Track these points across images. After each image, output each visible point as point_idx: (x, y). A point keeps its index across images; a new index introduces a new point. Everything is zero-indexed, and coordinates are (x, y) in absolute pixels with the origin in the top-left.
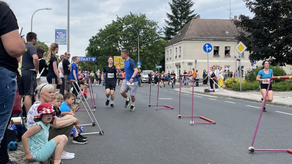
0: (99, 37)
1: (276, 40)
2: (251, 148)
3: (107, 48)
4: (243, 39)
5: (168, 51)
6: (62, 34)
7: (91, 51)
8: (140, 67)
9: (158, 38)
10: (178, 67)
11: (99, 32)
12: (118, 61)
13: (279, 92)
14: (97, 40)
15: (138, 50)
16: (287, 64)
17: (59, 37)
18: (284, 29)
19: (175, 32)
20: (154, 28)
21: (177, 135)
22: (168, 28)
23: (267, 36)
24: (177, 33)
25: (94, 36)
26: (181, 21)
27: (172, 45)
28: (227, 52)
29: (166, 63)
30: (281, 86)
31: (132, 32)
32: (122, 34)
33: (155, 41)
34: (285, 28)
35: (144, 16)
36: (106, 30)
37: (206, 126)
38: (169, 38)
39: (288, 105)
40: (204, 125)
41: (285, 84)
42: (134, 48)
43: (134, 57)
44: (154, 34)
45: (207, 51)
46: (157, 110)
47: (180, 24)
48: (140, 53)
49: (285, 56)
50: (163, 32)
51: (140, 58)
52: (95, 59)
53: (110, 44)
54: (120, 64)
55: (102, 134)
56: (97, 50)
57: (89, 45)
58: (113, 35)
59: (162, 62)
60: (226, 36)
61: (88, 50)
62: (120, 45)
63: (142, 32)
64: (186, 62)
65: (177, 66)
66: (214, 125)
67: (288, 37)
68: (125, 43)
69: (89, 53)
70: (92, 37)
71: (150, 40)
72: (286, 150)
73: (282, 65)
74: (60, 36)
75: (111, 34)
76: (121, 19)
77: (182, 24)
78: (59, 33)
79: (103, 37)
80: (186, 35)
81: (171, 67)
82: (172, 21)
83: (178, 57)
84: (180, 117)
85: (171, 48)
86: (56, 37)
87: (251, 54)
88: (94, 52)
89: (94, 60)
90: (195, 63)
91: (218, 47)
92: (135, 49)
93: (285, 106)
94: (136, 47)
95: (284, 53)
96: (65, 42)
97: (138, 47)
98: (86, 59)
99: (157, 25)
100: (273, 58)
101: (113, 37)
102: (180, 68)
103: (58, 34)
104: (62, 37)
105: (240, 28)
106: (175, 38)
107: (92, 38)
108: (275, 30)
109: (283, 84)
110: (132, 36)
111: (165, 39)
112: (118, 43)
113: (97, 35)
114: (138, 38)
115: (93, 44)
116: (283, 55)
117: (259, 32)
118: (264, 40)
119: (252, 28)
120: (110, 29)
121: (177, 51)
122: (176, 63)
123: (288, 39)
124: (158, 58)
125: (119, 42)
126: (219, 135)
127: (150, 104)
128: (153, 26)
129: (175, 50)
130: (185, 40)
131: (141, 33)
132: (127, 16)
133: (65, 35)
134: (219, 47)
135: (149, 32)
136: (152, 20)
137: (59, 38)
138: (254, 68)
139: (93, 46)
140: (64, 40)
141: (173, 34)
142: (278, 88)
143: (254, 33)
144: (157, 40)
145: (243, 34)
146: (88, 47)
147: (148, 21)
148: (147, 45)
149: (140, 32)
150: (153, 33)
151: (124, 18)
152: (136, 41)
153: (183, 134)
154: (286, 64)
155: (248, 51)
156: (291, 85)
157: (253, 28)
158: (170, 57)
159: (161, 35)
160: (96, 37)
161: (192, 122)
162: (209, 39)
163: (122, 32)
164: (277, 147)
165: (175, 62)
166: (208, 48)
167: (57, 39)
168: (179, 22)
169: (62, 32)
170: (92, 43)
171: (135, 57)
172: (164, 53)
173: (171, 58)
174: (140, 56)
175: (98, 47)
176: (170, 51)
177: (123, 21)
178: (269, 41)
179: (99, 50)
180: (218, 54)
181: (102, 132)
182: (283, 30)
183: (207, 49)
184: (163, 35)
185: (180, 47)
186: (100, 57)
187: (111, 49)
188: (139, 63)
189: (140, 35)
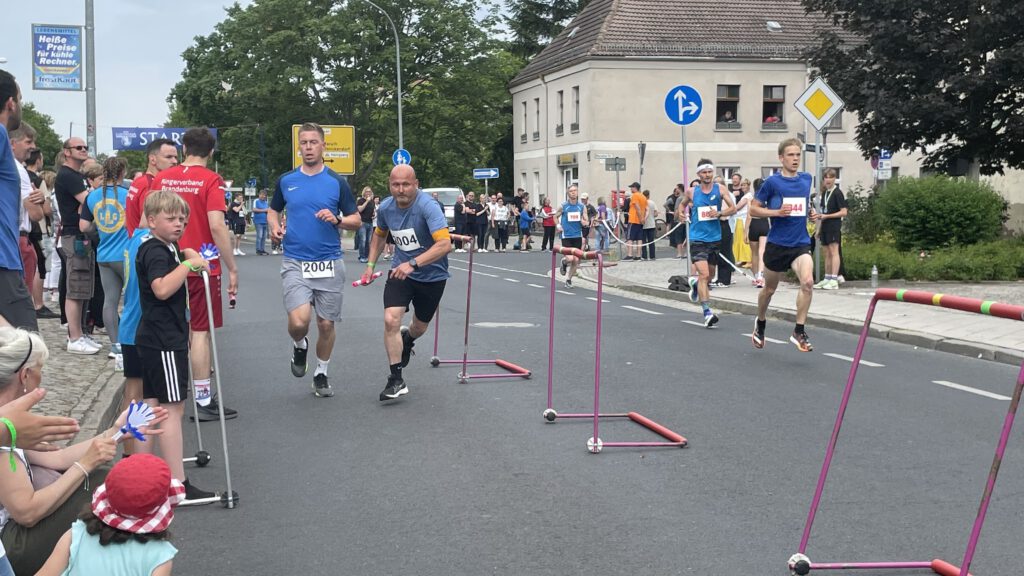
0: (226, 40)
1: (968, 65)
2: (797, 560)
3: (264, 89)
4: (831, 60)
5: (525, 103)
6: (61, 44)
7: (192, 101)
9: (483, 48)
10: (568, 173)
11: (226, 16)
13: (969, 287)
14: (219, 53)
15: (396, 98)
16: (1009, 166)
17: (49, 57)
18: (999, 20)
19: (556, 19)
21: (530, 503)
23: (929, 48)
24: (566, 23)
25: (206, 36)
27: (543, 79)
28: (772, 109)
29: (517, 157)
30: (978, 261)
31: (370, 23)
32: (325, 28)
33: (472, 58)
34: (1003, 19)
36: (256, 10)
37: (652, 456)
38: (532, 48)
39: (989, 352)
40: (639, 451)
41: (995, 254)
42: (381, 89)
43: (380, 128)
44: (465, 27)
45: (681, 119)
46: (463, 382)
48: (404, 111)
49: (1002, 130)
50: (506, 18)
51: (404, 136)
53: (272, 72)
55: (231, 504)
56: (217, 97)
57: (185, 75)
58: (289, 32)
59: (500, 150)
60: (769, 38)
61: (178, 98)
62: (318, 75)
63: (415, 19)
64: (601, 151)
65: (562, 167)
66: (679, 453)
67: (1015, 56)
68: (339, 67)
69: (184, 109)
70: (196, 39)
71: (447, 55)
72: (929, 563)
73: (988, 171)
74: (53, 55)
75: (276, 29)
78: (48, 40)
79: (246, 41)
80: (600, 36)
81: (537, 173)
83: (567, 129)
84: (551, 418)
85: (540, 93)
86: (36, 59)
87: (866, 121)
88: (207, 105)
90: (639, 156)
91: (734, 89)
92: (384, 94)
93: (980, 356)
94: (390, 84)
95: (996, 123)
96: (77, 81)
97: (396, 86)
100: (955, 140)
101: (289, 40)
102: (576, 176)
103: (46, 44)
104: (61, 59)
105: (821, 14)
106: (556, 47)
107: (195, 44)
108: (966, 21)
109: (988, 253)
110: (371, 36)
111: (514, 49)
112: (310, 65)
113: (218, 32)
114: (398, 46)
115: (199, 70)
116: (993, 127)
117: (896, 35)
118: (917, 68)
119: (869, 18)
120: (274, 6)
121: (562, 106)
122: (559, 157)
123: (1013, 62)
124: (482, 134)
125: (314, 60)
126: (693, 498)
127: (437, 358)
129: (554, 99)
130: (596, 57)
131: (410, 26)
133: (74, 48)
134: (738, 87)
135: (441, 22)
137: (49, 62)
138: (880, 178)
139: (200, 78)
140: (74, 69)
141: (548, 29)
142: (968, 270)
143: (880, 37)
144: (480, 55)
145: (834, 37)
146: (178, 86)
148: (438, 76)
149: (407, 23)
150: (460, 23)
152: (386, 60)
153: (554, 498)
154: (1005, 165)
155: (852, 110)
156: (1022, 255)
157: (872, 15)
158: (536, 130)
159: (496, 32)
160: (214, 40)
161: (596, 441)
162: (699, 53)
163: (327, 22)
164: (901, 548)
165: (554, 152)
166: (684, 106)
167: (42, 65)
169: (62, 36)
170: (198, 66)
171: (384, 130)
172: (509, 110)
173: (537, 135)
174: (405, 124)
175: (224, 85)
176: (532, 104)
178: (937, 71)
179: (229, 99)
180: (734, 116)
181: (230, 498)
182: (995, 23)
183: (682, 110)
184: (502, 31)
185: (577, 88)
186: (233, 128)
187: (279, 92)
188: (403, 154)
189: (405, 31)
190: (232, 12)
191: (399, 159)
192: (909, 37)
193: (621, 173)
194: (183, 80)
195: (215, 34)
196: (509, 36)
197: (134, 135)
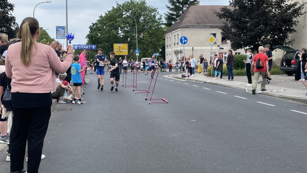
0: (99, 24)
3: (107, 35)
5: (167, 38)
7: (92, 39)
8: (138, 55)
11: (99, 18)
12: (118, 49)
14: (97, 27)
17: (59, 32)
19: (176, 17)
20: (154, 14)
22: (169, 13)
25: (94, 23)
26: (183, 6)
27: (171, 32)
29: (166, 50)
32: (121, 21)
35: (144, 3)
36: (106, 17)
38: (170, 25)
45: (183, 43)
47: (182, 9)
50: (164, 18)
51: (138, 46)
52: (95, 46)
53: (109, 31)
54: (120, 52)
56: (97, 37)
57: (90, 32)
58: (113, 22)
61: (88, 37)
62: (120, 32)
63: (142, 18)
65: (175, 53)
69: (89, 40)
70: (92, 24)
75: (110, 21)
76: (120, 5)
77: (184, 9)
79: (103, 24)
80: (183, 22)
81: (170, 54)
82: (173, 7)
83: (176, 44)
85: (170, 35)
86: (57, 33)
88: (95, 39)
89: (94, 48)
98: (86, 47)
99: (157, 11)
101: (113, 24)
102: (178, 55)
103: (59, 30)
104: (61, 33)
106: (175, 24)
107: (92, 25)
112: (118, 30)
113: (97, 22)
120: (110, 16)
121: (175, 39)
122: (174, 50)
125: (119, 28)
128: (153, 12)
129: (173, 37)
130: (182, 27)
131: (141, 20)
132: (126, 3)
133: (64, 31)
136: (152, 6)
139: (93, 33)
140: (64, 35)
141: (174, 20)
146: (88, 35)
147: (148, 7)
150: (153, 19)
151: (124, 5)
160: (96, 24)
162: (206, 26)
163: (122, 19)
165: (174, 49)
166: (184, 40)
168: (181, 7)
169: (62, 28)
170: (92, 30)
172: (164, 39)
173: (170, 45)
175: (99, 34)
176: (169, 38)
177: (123, 7)
179: (99, 38)
184: (163, 21)
185: (178, 34)
186: (100, 45)
187: (111, 36)
188: (138, 50)
189: (140, 21)
190: (100, 17)
191: (137, 51)
192: (239, 25)
193: (182, 54)
194: (89, 33)
195: (96, 22)
196: (165, 22)
197: (78, 46)
